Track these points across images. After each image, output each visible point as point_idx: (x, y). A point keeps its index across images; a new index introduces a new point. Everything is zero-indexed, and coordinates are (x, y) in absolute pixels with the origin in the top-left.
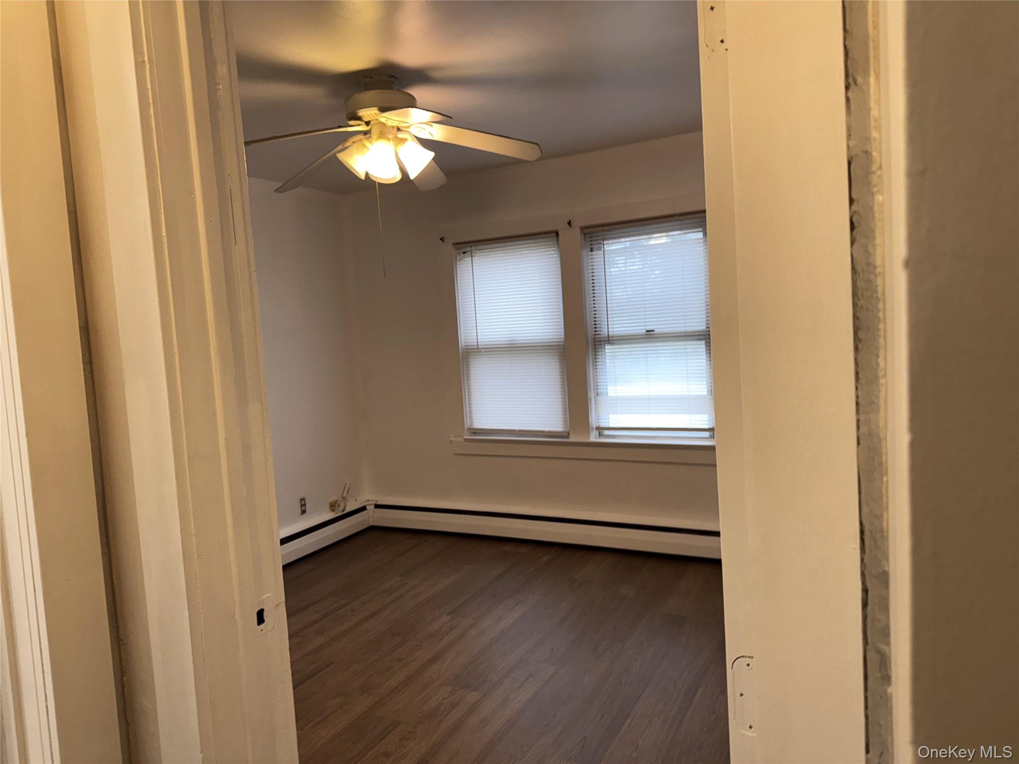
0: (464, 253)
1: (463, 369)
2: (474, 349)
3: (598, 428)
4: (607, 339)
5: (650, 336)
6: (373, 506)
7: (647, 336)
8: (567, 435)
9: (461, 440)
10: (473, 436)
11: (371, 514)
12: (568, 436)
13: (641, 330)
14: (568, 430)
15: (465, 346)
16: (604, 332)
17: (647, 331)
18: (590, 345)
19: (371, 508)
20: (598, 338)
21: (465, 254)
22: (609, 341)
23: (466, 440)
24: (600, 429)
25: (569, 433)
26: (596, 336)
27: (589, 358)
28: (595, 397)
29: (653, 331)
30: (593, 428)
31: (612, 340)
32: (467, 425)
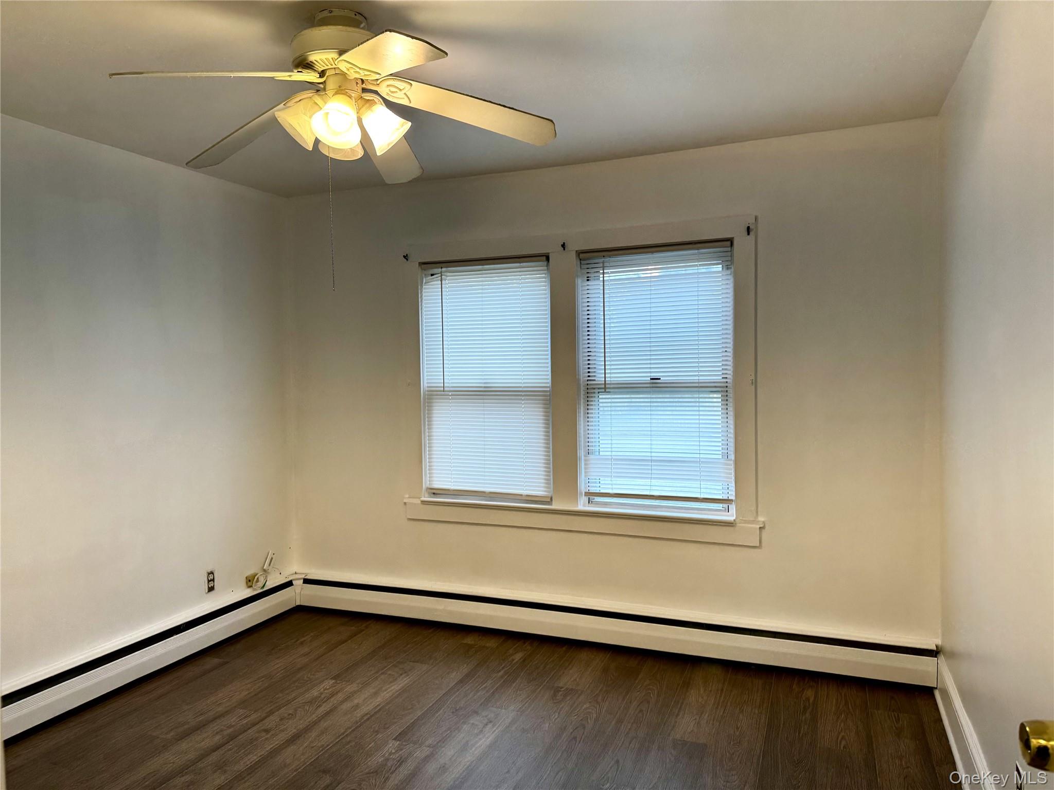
0: (432, 275)
1: (424, 416)
2: (440, 391)
3: (588, 494)
4: (603, 386)
5: (655, 385)
6: (302, 581)
7: (651, 385)
8: (549, 500)
9: (418, 501)
10: (432, 498)
11: (298, 591)
12: (550, 502)
13: (644, 377)
14: (550, 495)
15: (428, 387)
16: (599, 378)
17: (651, 379)
18: (582, 393)
19: (298, 583)
20: (591, 384)
21: (433, 277)
22: (605, 388)
23: (423, 502)
24: (591, 496)
25: (551, 499)
26: (589, 382)
27: (580, 408)
28: (585, 456)
29: (660, 379)
30: (581, 493)
31: (609, 388)
32: (426, 484)
